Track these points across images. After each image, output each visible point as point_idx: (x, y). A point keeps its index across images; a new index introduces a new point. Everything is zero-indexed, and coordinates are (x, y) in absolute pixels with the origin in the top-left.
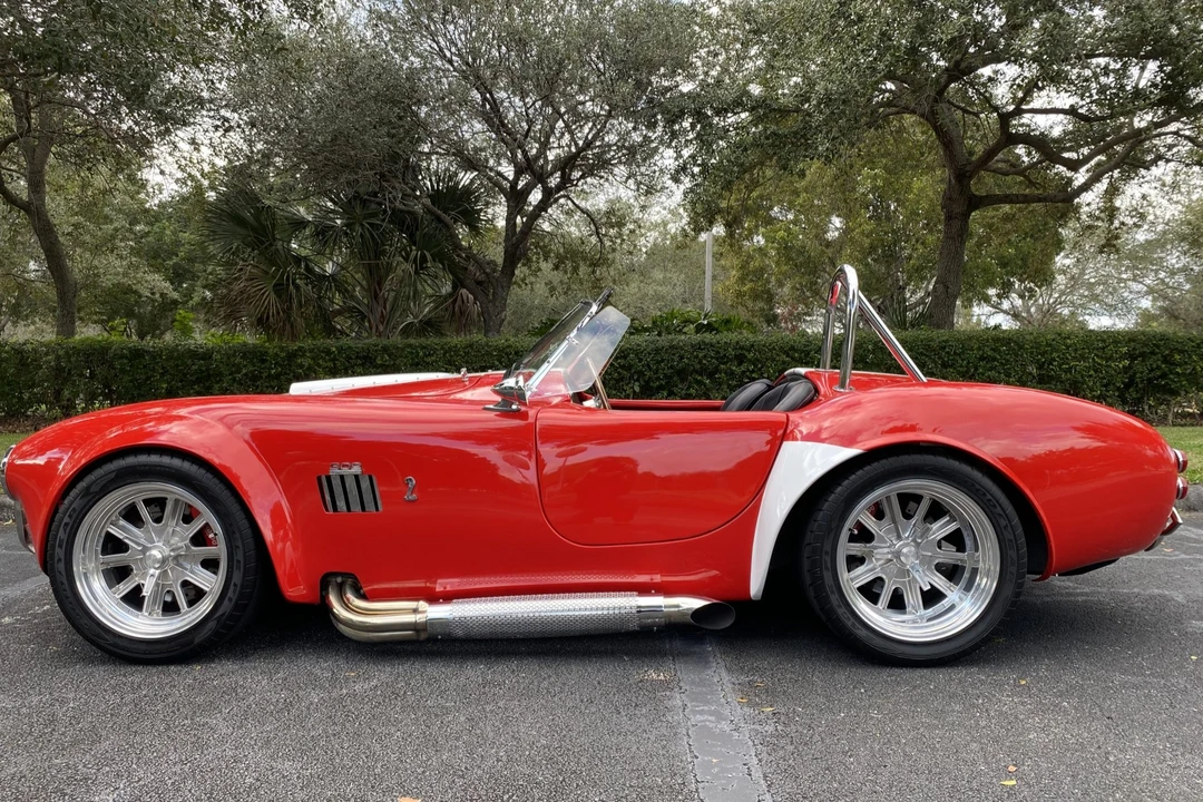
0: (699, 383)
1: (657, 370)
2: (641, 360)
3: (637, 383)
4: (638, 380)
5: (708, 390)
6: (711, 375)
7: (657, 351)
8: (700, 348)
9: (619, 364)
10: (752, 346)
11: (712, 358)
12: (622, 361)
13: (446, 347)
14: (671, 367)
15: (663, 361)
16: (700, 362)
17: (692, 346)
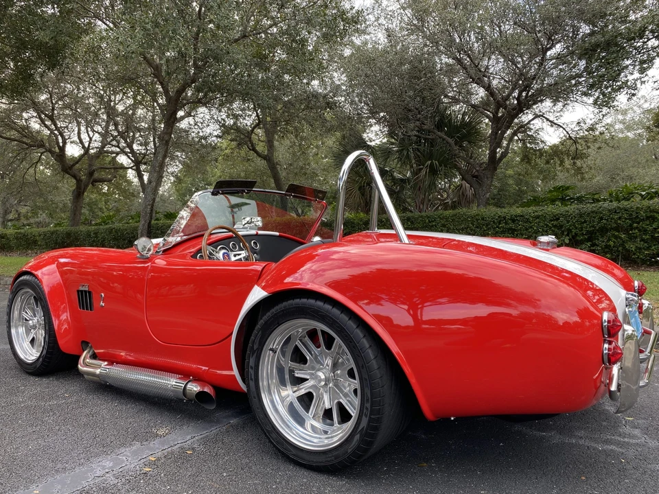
0: (616, 237)
1: (582, 228)
2: (568, 222)
3: (568, 237)
4: (568, 235)
5: (623, 242)
6: (626, 231)
7: (581, 215)
8: (615, 212)
9: (552, 224)
11: (626, 219)
12: (555, 223)
13: (441, 216)
14: (593, 226)
15: (585, 222)
16: (616, 223)
17: (609, 211)
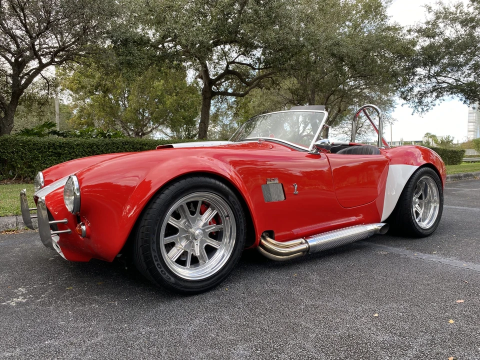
10: (147, 144)
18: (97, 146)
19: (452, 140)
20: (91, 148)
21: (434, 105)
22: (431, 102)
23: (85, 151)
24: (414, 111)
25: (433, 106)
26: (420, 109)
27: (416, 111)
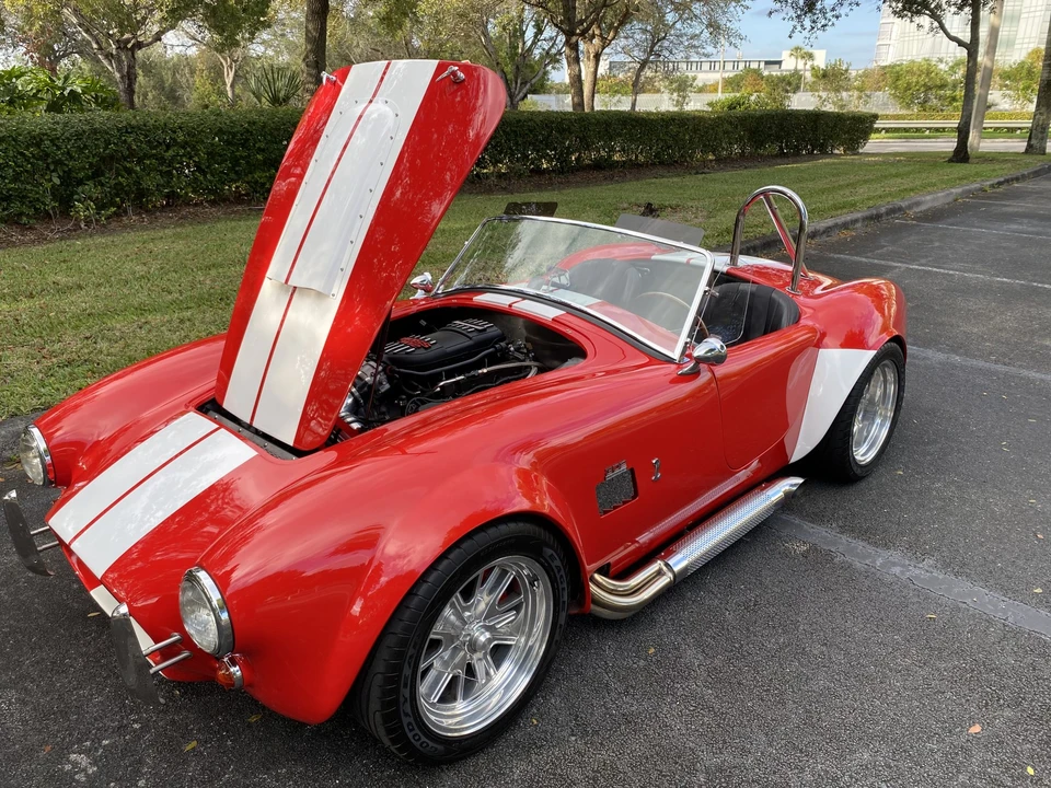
18: (52, 141)
19: (847, 71)
20: (38, 145)
21: (837, 17)
22: (833, 10)
23: (22, 154)
24: (795, 27)
25: (834, 20)
26: (807, 23)
27: (799, 28)
